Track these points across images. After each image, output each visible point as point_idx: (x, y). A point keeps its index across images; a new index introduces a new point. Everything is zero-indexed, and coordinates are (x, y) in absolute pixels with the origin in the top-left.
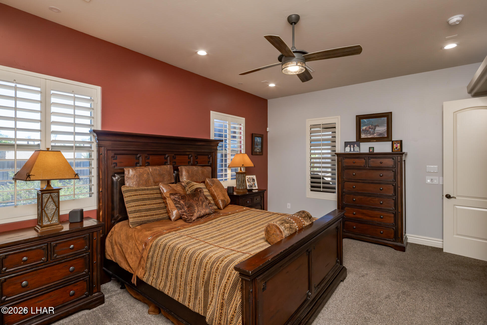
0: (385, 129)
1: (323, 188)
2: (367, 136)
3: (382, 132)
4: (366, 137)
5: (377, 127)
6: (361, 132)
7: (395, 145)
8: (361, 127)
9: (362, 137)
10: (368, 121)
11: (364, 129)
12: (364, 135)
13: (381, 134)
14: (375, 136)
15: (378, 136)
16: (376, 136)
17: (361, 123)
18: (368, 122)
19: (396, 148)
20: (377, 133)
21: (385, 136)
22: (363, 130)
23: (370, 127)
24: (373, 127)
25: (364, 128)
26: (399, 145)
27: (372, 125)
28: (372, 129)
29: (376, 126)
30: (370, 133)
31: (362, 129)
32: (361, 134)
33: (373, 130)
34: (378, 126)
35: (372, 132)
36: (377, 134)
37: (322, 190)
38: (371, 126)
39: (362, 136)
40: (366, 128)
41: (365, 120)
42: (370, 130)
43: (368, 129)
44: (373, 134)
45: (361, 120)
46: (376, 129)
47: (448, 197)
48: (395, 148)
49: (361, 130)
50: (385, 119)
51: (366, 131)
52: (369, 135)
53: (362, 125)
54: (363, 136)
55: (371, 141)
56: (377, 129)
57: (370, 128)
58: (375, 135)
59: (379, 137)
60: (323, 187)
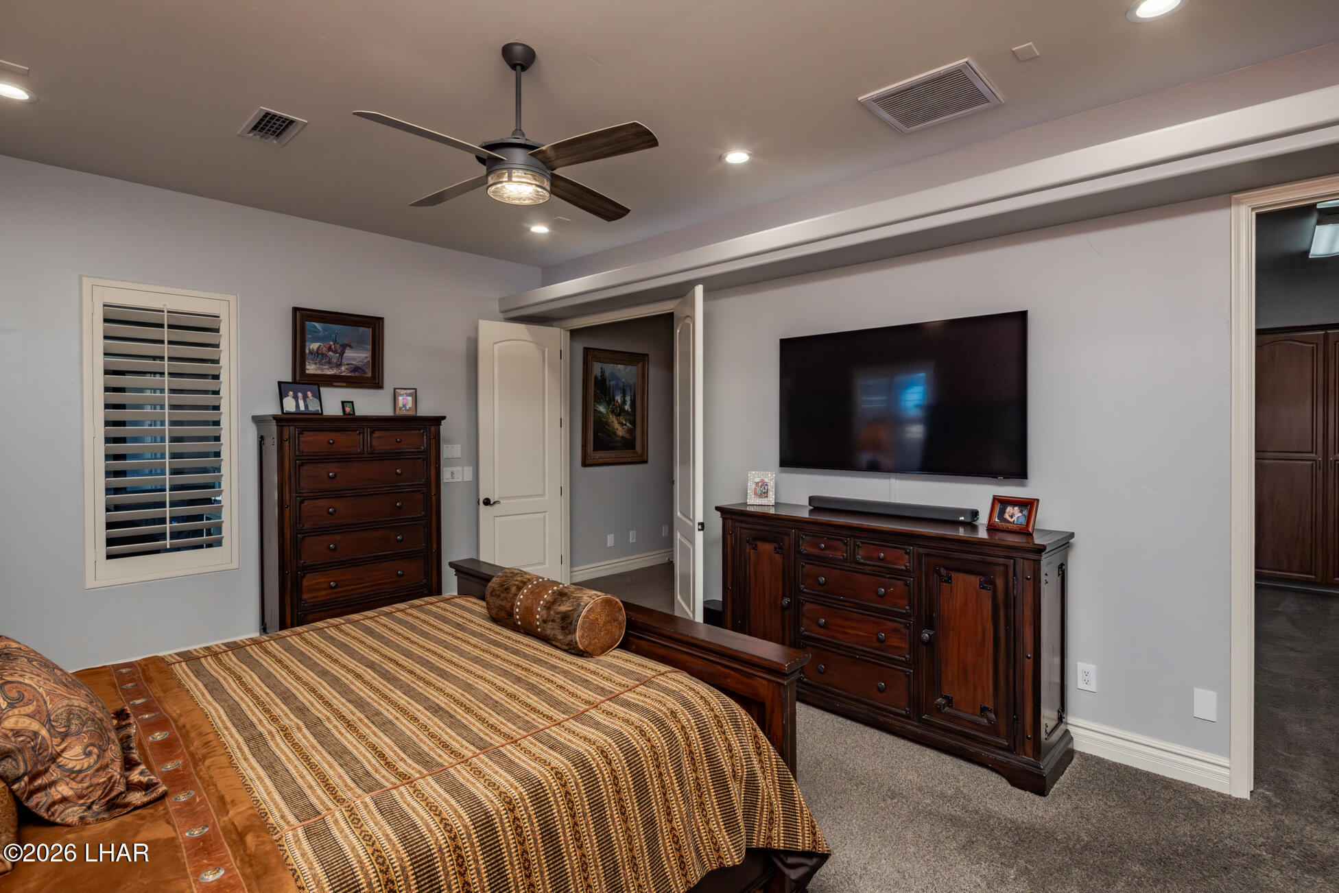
0: (367, 357)
1: (175, 535)
2: (322, 369)
3: (360, 363)
4: (319, 372)
5: (347, 348)
6: (307, 356)
7: (400, 398)
8: (307, 344)
9: (307, 372)
10: (324, 330)
11: (315, 348)
12: (313, 367)
13: (356, 369)
14: (342, 373)
15: (351, 372)
16: (344, 372)
17: (307, 332)
18: (326, 333)
19: (404, 406)
20: (348, 364)
21: (366, 376)
22: (311, 353)
23: (330, 346)
24: (338, 346)
25: (314, 346)
26: (410, 399)
27: (335, 342)
28: (335, 352)
29: (344, 347)
30: (329, 362)
31: (309, 349)
32: (307, 363)
33: (338, 355)
34: (351, 347)
35: (334, 361)
36: (347, 367)
37: (170, 545)
38: (332, 343)
39: (308, 367)
40: (318, 348)
41: (317, 325)
42: (330, 353)
43: (324, 350)
44: (339, 365)
45: (307, 323)
46: (345, 355)
47: (487, 502)
48: (402, 406)
49: (307, 351)
50: (369, 331)
51: (320, 356)
52: (327, 367)
53: (308, 336)
54: (311, 369)
55: (335, 384)
56: (349, 353)
57: (330, 349)
58: (343, 368)
59: (352, 374)
60: (171, 533)
